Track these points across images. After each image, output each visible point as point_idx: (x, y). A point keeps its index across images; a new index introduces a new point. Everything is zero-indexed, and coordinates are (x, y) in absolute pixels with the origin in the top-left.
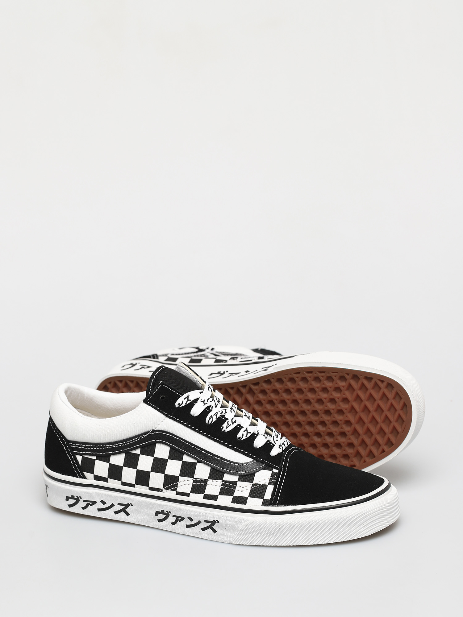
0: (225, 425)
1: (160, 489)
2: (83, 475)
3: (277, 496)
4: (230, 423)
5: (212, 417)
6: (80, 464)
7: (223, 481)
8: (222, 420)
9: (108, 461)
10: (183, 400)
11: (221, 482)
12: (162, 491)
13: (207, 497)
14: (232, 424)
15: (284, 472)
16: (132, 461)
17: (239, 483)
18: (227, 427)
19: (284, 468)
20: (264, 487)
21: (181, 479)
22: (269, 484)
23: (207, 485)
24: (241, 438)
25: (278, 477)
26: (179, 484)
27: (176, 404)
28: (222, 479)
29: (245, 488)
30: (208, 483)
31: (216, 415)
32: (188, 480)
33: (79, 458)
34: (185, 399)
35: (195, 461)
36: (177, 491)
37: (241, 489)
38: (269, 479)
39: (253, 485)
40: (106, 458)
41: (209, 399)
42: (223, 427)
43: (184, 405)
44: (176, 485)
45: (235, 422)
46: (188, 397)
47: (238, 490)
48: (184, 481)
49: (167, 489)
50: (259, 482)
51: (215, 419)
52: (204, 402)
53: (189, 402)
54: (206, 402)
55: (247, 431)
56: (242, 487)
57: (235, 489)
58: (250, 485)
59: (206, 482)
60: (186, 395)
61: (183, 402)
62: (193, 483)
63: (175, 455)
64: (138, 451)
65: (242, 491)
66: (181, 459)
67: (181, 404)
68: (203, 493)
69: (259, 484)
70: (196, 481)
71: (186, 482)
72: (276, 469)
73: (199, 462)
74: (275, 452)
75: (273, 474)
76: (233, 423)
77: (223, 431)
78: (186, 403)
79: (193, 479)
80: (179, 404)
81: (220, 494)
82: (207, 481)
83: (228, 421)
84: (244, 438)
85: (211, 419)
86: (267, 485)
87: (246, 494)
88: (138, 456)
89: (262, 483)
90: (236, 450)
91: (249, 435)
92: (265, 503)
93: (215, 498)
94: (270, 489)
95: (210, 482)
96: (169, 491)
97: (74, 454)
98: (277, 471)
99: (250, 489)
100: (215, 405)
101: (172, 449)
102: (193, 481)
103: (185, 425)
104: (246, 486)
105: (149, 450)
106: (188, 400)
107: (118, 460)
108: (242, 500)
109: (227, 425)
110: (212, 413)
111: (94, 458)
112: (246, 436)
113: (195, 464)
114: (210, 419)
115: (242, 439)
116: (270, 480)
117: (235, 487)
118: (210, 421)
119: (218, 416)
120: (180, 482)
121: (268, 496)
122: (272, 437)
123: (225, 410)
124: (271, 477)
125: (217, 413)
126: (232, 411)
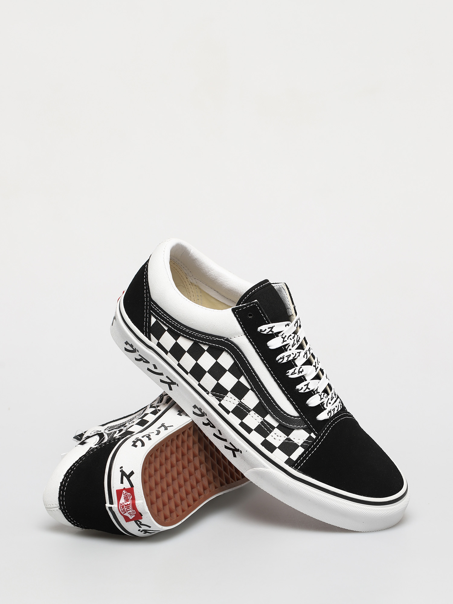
0: (291, 371)
1: (208, 391)
2: (150, 336)
3: (302, 461)
4: (297, 371)
5: (283, 358)
6: (151, 325)
7: (264, 420)
8: (291, 364)
9: (176, 339)
10: (267, 328)
11: (262, 419)
12: (208, 394)
13: (242, 425)
14: (297, 373)
15: (320, 441)
16: (196, 352)
17: (276, 430)
18: (292, 374)
19: (322, 437)
20: (296, 446)
21: (230, 394)
22: (302, 446)
23: (249, 414)
24: (299, 389)
25: (313, 443)
26: (226, 398)
27: (259, 329)
28: (264, 417)
29: (279, 438)
30: (250, 413)
31: (288, 358)
32: (235, 400)
33: (153, 320)
34: (269, 328)
35: (249, 387)
36: (221, 402)
37: (275, 436)
38: (304, 441)
39: (287, 439)
40: (176, 336)
41: (291, 335)
42: (288, 372)
43: (265, 333)
44: (223, 397)
45: (301, 372)
46: (272, 328)
47: (272, 436)
48: (231, 398)
49: (214, 395)
50: (294, 439)
51: (285, 361)
52: (284, 338)
53: (271, 333)
54: (286, 339)
55: (308, 386)
56: (277, 435)
57: (270, 433)
58: (285, 437)
59: (249, 411)
60: (271, 325)
61: (266, 330)
62: (238, 405)
63: (235, 371)
64: (205, 348)
65: (275, 439)
66: (238, 378)
67: (263, 330)
68: (242, 419)
69: (293, 441)
70: (240, 404)
71: (232, 400)
72: (315, 434)
73: (252, 389)
74: (322, 416)
75: (310, 438)
76: (299, 372)
77: (286, 375)
78: (268, 333)
79: (240, 401)
80: (261, 330)
81: (255, 430)
82: (251, 411)
83: (296, 369)
84: (302, 391)
85: (282, 360)
86: (299, 446)
87: (277, 443)
88: (204, 351)
89: (296, 441)
90: (288, 399)
91: (307, 390)
92: (289, 462)
93: (249, 430)
94: (300, 451)
95: (252, 413)
96: (214, 397)
97: (150, 314)
98: (314, 437)
99: (283, 441)
100: (293, 344)
101: (235, 364)
102: (238, 402)
103: (256, 351)
104: (281, 437)
105: (215, 353)
106: (271, 331)
107: (185, 344)
108: (271, 447)
109: (293, 372)
110: (285, 354)
111: (166, 328)
112: (304, 391)
113: (248, 390)
114: (281, 358)
115: (299, 391)
117: (271, 432)
118: (280, 361)
119: (290, 359)
120: (227, 396)
121: (295, 456)
122: (327, 399)
123: (300, 353)
124: (306, 440)
125: (290, 355)
126: (305, 356)
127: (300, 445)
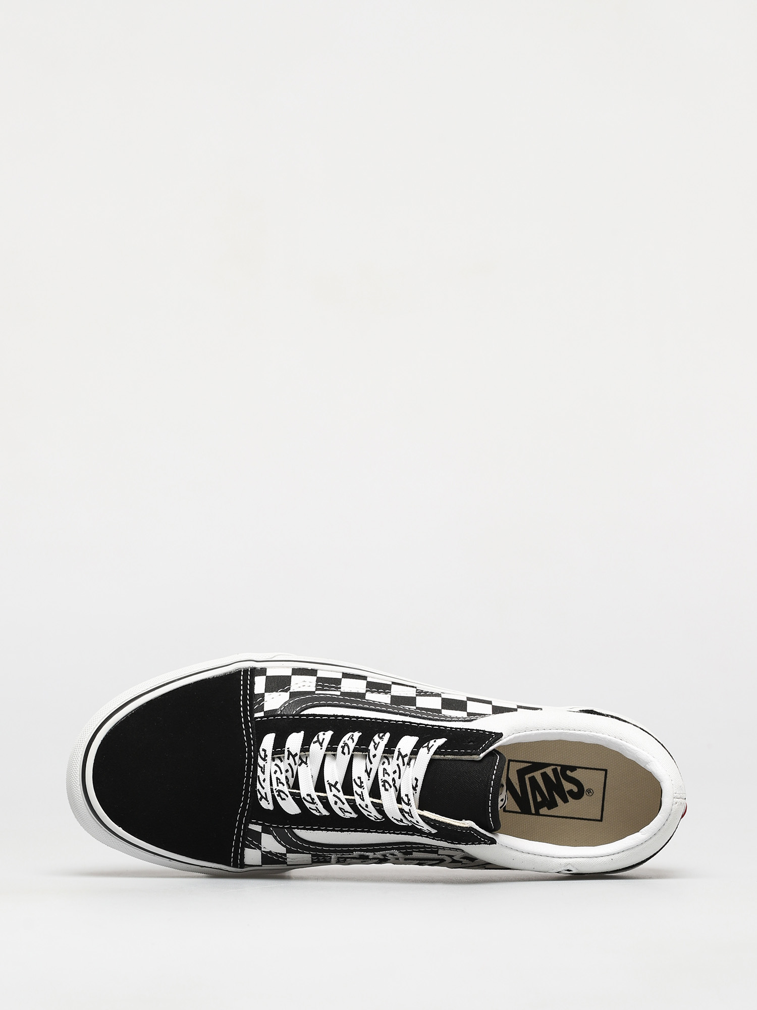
3: (245, 680)
7: (340, 691)
11: (343, 690)
13: (362, 677)
15: (246, 716)
17: (312, 689)
19: (246, 722)
20: (269, 690)
21: (413, 695)
22: (262, 695)
23: (365, 688)
24: (327, 732)
25: (251, 705)
26: (413, 692)
27: (443, 739)
28: (342, 693)
29: (300, 685)
30: (365, 690)
31: (375, 744)
32: (400, 694)
34: (433, 746)
37: (307, 684)
38: (265, 700)
39: (289, 689)
43: (432, 740)
44: (418, 692)
46: (430, 749)
47: (310, 682)
48: (406, 694)
50: (280, 695)
51: (376, 738)
52: (403, 758)
53: (426, 745)
55: (320, 743)
56: (306, 686)
57: (316, 684)
58: (294, 689)
59: (368, 691)
60: (434, 750)
61: (434, 743)
62: (390, 691)
65: (305, 682)
68: (369, 682)
69: (279, 692)
70: (387, 692)
71: (403, 692)
72: (259, 718)
73: (388, 704)
74: (269, 741)
75: (261, 709)
78: (429, 743)
79: (392, 694)
80: (440, 739)
81: (339, 679)
82: (366, 692)
84: (321, 734)
85: (381, 736)
86: (266, 692)
87: (296, 679)
89: (275, 694)
91: (315, 740)
92: (263, 672)
93: (348, 676)
94: (259, 688)
95: (362, 691)
98: (256, 715)
99: (291, 685)
100: (386, 771)
106: (428, 746)
108: (300, 672)
109: (353, 738)
112: (318, 736)
113: (393, 704)
114: (383, 736)
115: (324, 731)
116: (263, 700)
119: (372, 744)
121: (260, 680)
122: (283, 771)
123: (369, 774)
124: (263, 704)
125: (376, 749)
126: (358, 782)
127: (266, 694)
